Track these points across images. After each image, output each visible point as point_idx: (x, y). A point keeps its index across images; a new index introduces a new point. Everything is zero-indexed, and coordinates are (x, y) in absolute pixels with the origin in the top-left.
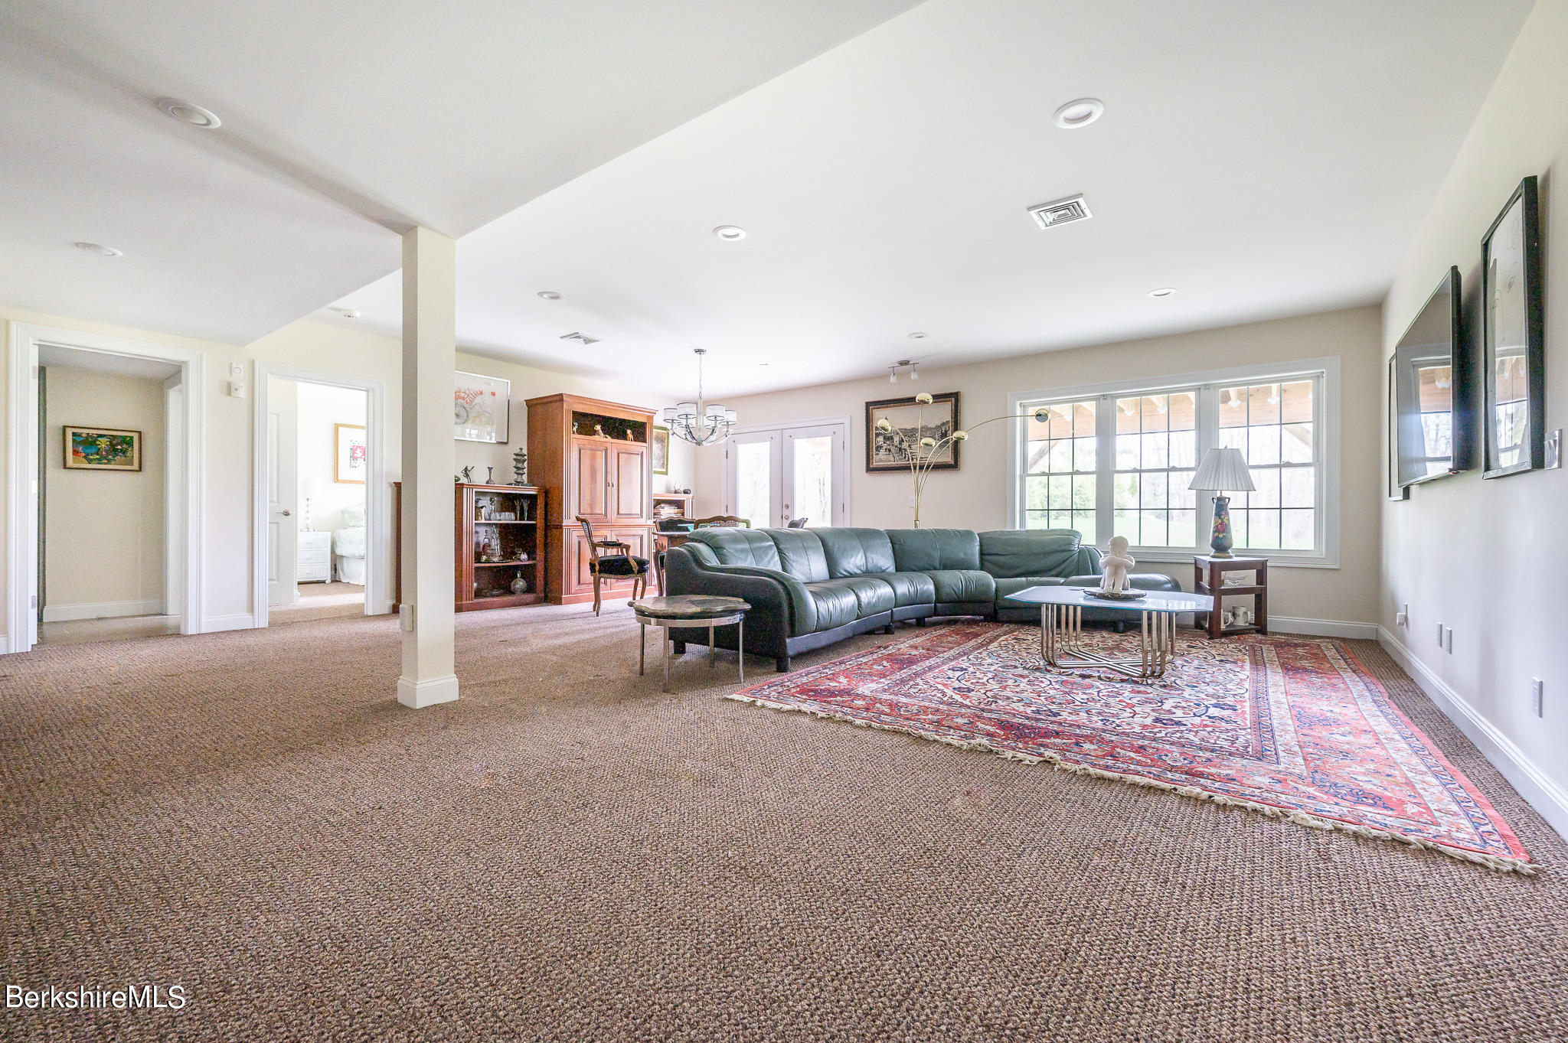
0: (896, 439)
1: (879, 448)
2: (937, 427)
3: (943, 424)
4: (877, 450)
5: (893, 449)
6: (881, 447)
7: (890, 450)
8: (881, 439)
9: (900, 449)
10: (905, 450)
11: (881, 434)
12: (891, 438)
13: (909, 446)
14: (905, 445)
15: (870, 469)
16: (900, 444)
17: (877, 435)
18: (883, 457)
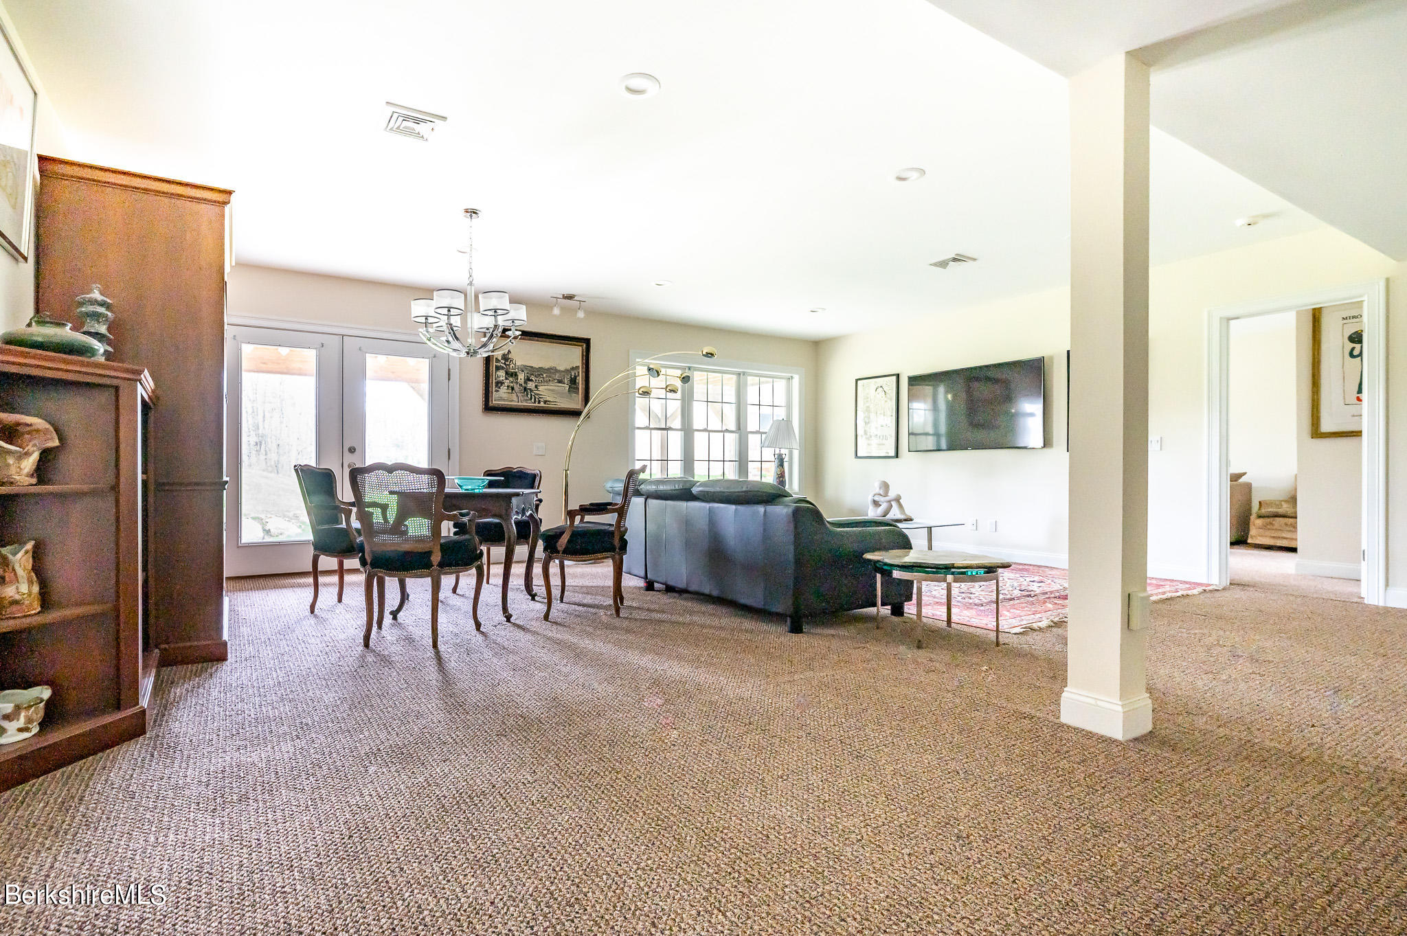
0: (521, 377)
1: (499, 384)
2: (567, 371)
3: (573, 369)
4: (496, 386)
5: (517, 388)
6: (502, 383)
7: (513, 389)
8: (502, 374)
9: (525, 389)
10: (531, 391)
11: (503, 368)
12: (515, 375)
13: (536, 387)
14: (531, 385)
15: (489, 408)
16: (525, 383)
17: (498, 368)
18: (505, 396)
